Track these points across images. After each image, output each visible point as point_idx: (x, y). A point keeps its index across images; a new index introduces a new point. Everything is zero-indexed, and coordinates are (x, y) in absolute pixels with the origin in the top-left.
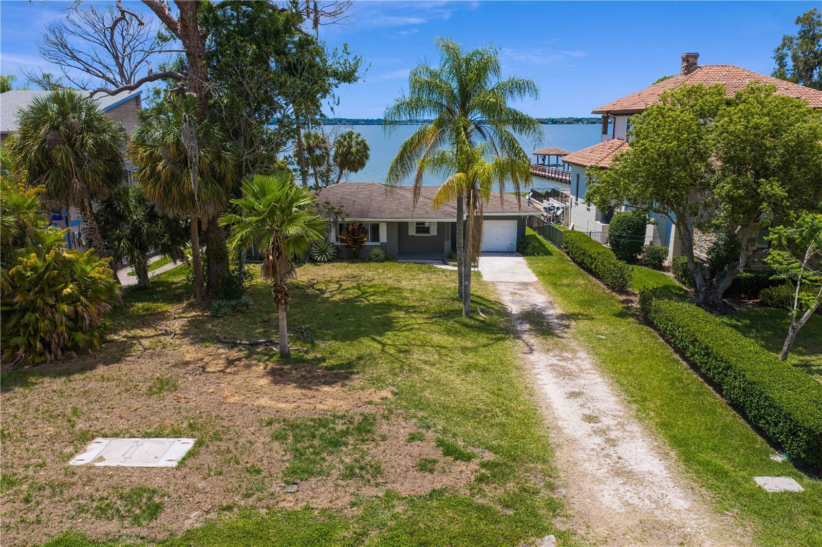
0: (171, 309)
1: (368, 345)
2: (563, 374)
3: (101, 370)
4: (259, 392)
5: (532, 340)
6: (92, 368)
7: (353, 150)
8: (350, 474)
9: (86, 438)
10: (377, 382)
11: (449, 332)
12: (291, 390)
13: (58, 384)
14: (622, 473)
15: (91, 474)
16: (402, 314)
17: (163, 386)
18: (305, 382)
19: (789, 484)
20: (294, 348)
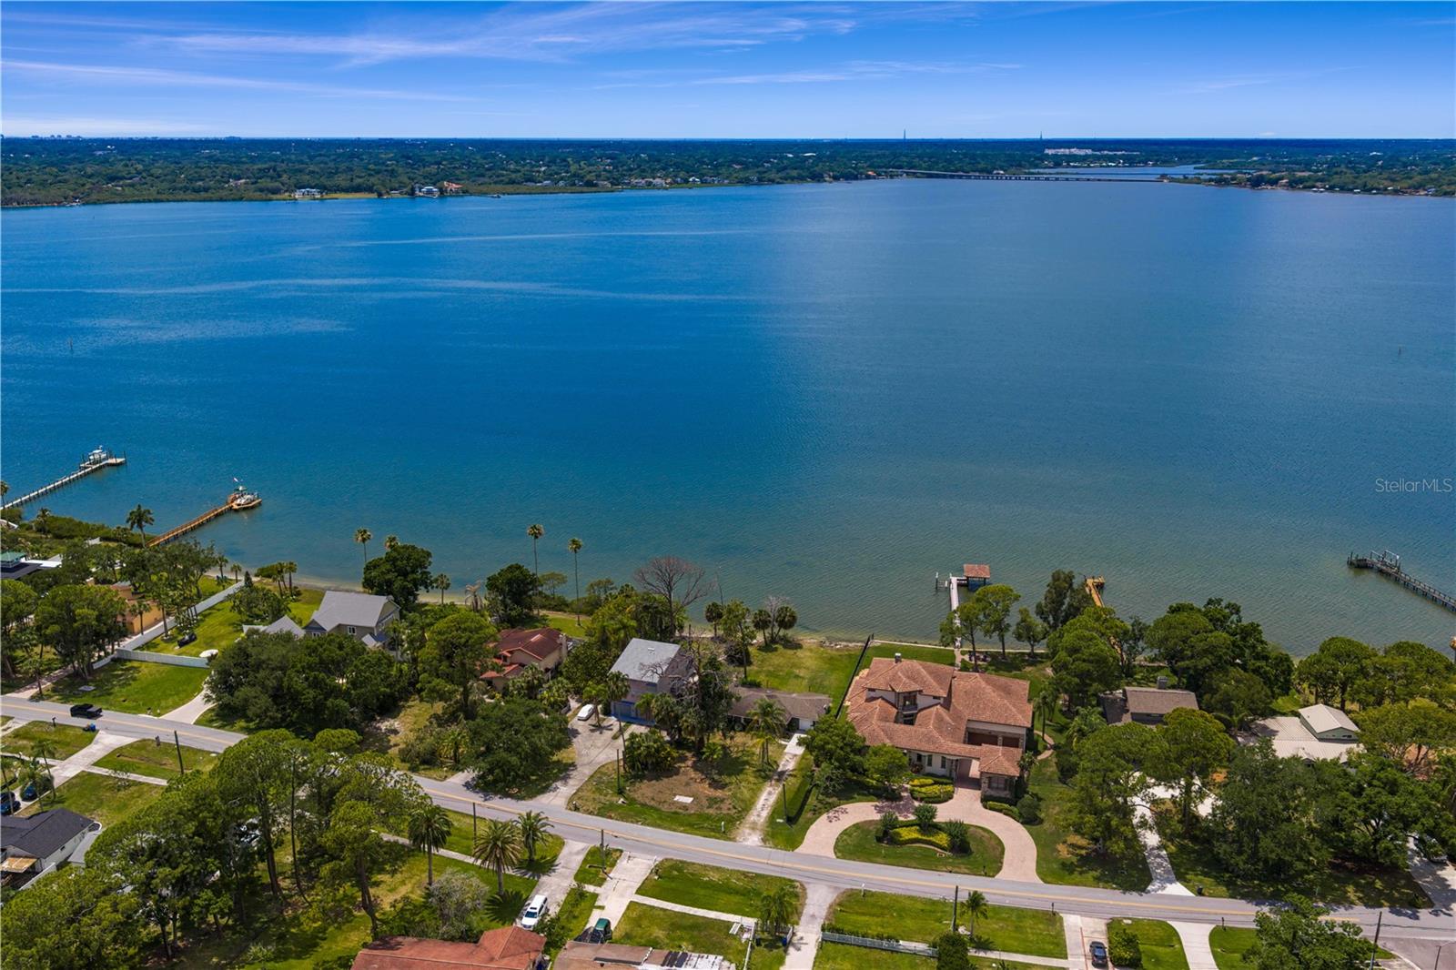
0: (689, 755)
1: (734, 779)
2: (770, 793)
3: (675, 777)
4: (705, 789)
5: (773, 782)
6: (671, 776)
7: (786, 619)
8: (717, 808)
9: (675, 795)
10: (730, 790)
11: (755, 777)
12: (712, 790)
13: (666, 780)
14: (759, 816)
15: (678, 802)
16: (747, 767)
17: (687, 784)
18: (716, 788)
19: (781, 821)
20: (716, 777)
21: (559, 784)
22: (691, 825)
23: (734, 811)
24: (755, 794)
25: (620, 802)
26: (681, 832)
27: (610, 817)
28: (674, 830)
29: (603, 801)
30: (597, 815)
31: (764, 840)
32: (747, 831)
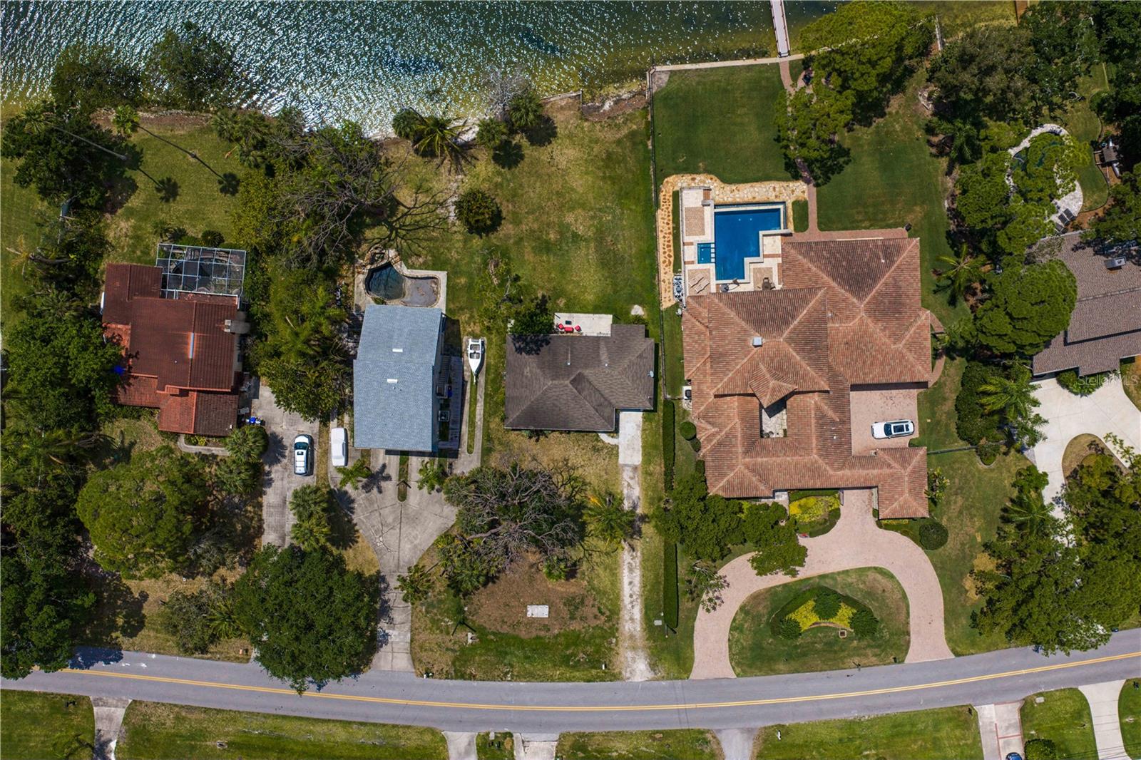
2: (631, 570)
8: (580, 618)
9: (526, 606)
10: (583, 575)
14: (632, 619)
15: (534, 620)
17: (530, 579)
21: (383, 625)
22: (565, 661)
23: (603, 618)
24: (614, 572)
25: (470, 641)
26: (560, 680)
27: (472, 677)
28: (551, 679)
29: (450, 645)
30: (457, 678)
31: (653, 666)
32: (630, 654)
